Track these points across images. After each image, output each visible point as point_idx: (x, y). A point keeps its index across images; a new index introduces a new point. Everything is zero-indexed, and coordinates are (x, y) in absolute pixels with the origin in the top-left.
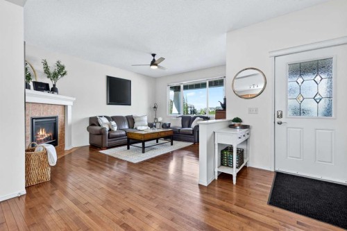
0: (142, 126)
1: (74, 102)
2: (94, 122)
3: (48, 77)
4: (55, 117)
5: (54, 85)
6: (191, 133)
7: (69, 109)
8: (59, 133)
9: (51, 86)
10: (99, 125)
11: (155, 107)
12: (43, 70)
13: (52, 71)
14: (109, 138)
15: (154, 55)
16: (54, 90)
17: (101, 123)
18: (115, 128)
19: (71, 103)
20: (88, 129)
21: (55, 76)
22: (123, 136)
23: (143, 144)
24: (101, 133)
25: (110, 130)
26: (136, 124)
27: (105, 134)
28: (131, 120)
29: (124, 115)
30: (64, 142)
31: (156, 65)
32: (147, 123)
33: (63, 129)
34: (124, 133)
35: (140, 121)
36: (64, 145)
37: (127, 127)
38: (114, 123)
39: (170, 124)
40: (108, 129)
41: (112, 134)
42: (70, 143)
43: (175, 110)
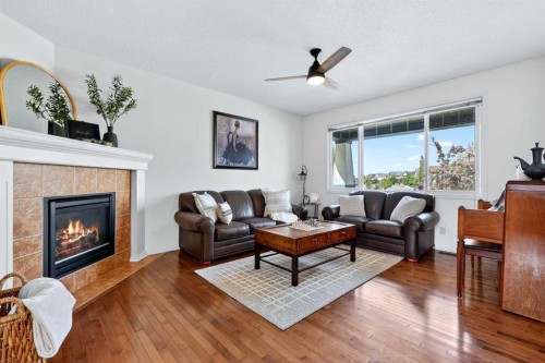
0: (279, 211)
1: (150, 164)
2: (187, 203)
3: (99, 112)
4: (110, 196)
5: (110, 128)
6: (398, 232)
7: (140, 178)
8: (117, 227)
9: (103, 131)
10: (198, 212)
11: (303, 174)
12: (87, 98)
13: (104, 98)
14: (216, 240)
15: (315, 52)
16: (110, 138)
17: (200, 206)
18: (229, 218)
19: (145, 166)
20: (177, 218)
21: (112, 109)
22: (243, 234)
23: (295, 263)
24: (201, 228)
25: (219, 222)
26: (269, 208)
27: (209, 233)
28: (258, 199)
29: (246, 188)
30: (128, 245)
31: (322, 74)
32: (289, 207)
33: (127, 218)
34: (245, 228)
35: (276, 202)
36: (129, 252)
37: (250, 213)
38: (226, 207)
39: (338, 209)
40: (213, 219)
41: (223, 230)
42: (141, 248)
43: (338, 180)
